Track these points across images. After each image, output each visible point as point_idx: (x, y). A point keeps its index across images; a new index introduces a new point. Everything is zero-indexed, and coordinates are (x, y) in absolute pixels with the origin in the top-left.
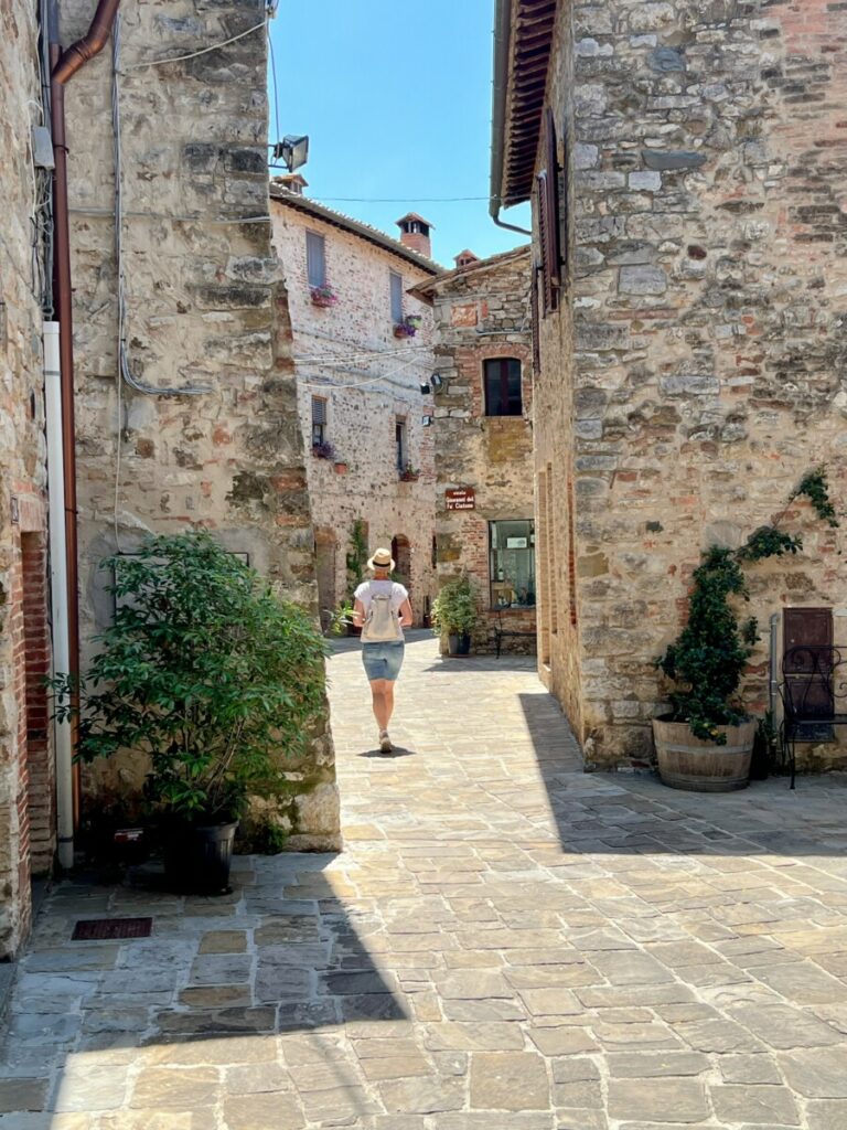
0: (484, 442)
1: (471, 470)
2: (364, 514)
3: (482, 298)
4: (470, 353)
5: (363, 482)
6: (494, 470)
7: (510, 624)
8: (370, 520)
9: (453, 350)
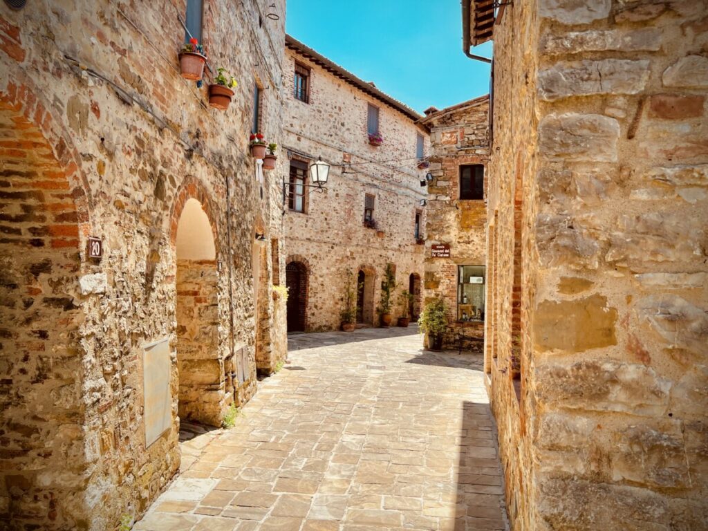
0: (458, 216)
1: (449, 233)
2: (394, 260)
3: (461, 128)
4: (452, 161)
5: (394, 243)
6: (464, 233)
7: (469, 332)
8: (397, 264)
9: (441, 159)
